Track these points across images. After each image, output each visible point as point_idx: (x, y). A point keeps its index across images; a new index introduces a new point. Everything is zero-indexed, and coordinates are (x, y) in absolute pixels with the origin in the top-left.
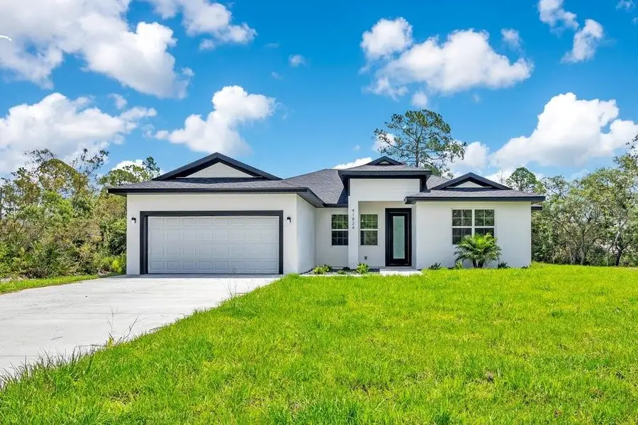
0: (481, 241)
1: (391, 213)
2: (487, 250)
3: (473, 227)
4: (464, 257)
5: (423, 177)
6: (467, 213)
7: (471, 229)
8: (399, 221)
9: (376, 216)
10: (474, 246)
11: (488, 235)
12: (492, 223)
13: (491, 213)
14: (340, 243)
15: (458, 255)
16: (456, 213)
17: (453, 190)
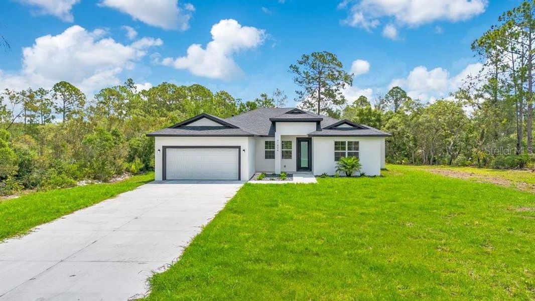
0: (351, 161)
1: (300, 140)
2: (353, 166)
3: (347, 151)
4: (340, 170)
5: (318, 122)
6: (343, 143)
7: (345, 153)
8: (304, 145)
9: (291, 142)
10: (346, 164)
11: (354, 157)
12: (357, 149)
13: (357, 143)
14: (270, 158)
15: (337, 168)
16: (336, 143)
17: (335, 129)
